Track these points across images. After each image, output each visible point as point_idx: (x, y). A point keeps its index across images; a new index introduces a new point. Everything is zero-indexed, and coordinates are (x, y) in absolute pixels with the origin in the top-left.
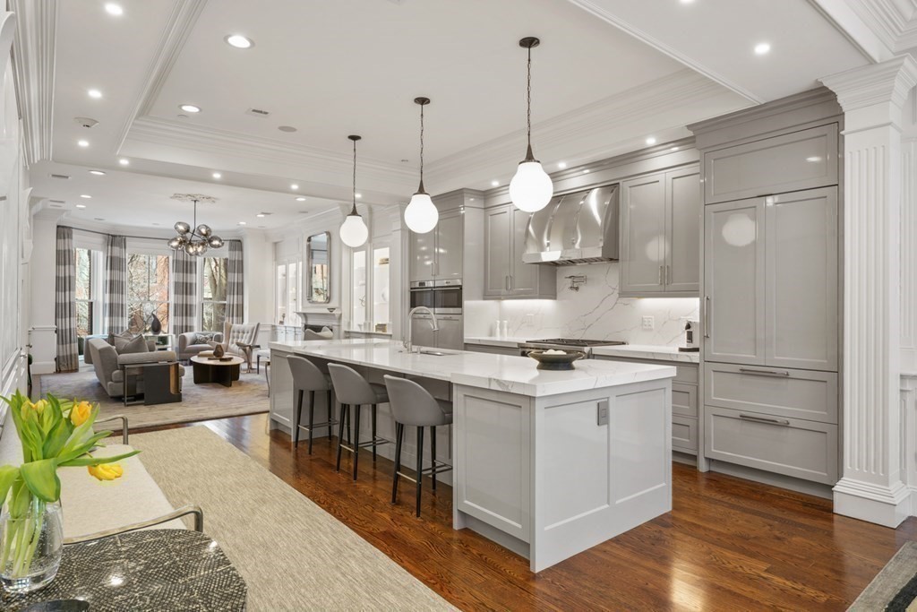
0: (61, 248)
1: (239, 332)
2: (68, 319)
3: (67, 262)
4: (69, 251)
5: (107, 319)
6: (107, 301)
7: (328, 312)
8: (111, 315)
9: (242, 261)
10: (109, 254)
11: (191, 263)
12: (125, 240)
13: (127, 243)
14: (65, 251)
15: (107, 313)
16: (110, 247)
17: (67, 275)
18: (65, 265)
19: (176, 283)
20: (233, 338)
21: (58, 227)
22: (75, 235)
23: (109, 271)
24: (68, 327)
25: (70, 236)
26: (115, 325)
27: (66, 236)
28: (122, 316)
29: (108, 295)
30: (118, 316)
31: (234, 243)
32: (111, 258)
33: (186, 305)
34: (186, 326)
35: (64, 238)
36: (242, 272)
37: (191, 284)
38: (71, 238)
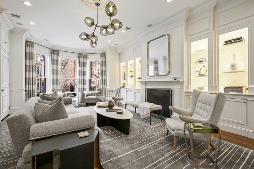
0: (28, 51)
1: (110, 91)
2: (31, 85)
3: (31, 58)
4: (32, 53)
5: (52, 85)
6: (52, 78)
7: (173, 80)
8: (53, 84)
9: (106, 61)
10: (52, 58)
11: (85, 63)
12: (59, 52)
13: (60, 54)
14: (30, 53)
15: (52, 83)
16: (52, 55)
17: (31, 64)
18: (30, 60)
19: (80, 71)
20: (108, 94)
21: (26, 41)
22: (35, 47)
23: (52, 65)
24: (31, 89)
25: (32, 46)
26: (55, 88)
27: (30, 46)
28: (58, 84)
29: (52, 75)
30: (56, 84)
31: (102, 54)
32: (53, 59)
33: (83, 80)
34: (83, 89)
35: (29, 47)
36: (106, 66)
37: (85, 71)
38: (33, 47)
